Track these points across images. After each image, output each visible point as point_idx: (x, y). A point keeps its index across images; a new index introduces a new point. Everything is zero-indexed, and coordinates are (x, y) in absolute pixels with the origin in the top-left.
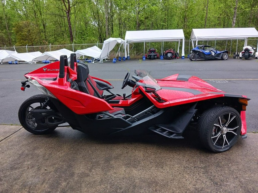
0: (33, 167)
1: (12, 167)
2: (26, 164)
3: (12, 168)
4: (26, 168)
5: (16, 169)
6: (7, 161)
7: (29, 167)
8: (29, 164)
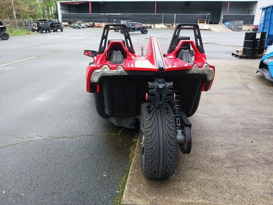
0: (254, 150)
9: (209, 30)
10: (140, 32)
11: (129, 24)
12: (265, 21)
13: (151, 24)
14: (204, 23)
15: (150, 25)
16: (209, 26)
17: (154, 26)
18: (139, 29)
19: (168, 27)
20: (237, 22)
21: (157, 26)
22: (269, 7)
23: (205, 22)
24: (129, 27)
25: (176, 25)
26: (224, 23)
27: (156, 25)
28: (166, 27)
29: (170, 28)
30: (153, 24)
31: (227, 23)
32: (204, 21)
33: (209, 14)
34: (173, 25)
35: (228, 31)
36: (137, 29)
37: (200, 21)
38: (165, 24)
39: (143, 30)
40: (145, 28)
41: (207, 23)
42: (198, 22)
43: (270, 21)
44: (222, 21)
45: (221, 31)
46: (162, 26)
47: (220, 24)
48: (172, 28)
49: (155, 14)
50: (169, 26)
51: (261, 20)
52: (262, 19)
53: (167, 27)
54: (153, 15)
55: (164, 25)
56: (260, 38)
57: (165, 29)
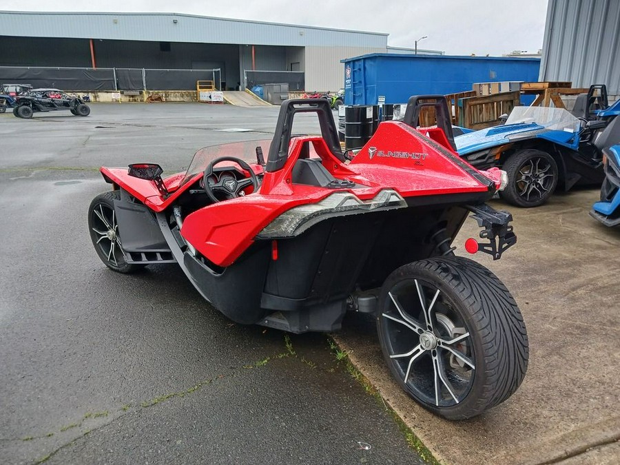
0: (545, 316)
1: (586, 334)
2: (554, 326)
3: (585, 331)
4: (559, 320)
5: (578, 327)
6: (593, 350)
7: (551, 319)
8: (550, 324)
9: (225, 103)
10: (68, 113)
11: (35, 92)
12: (354, 85)
13: (88, 92)
14: (211, 88)
15: (86, 95)
16: (222, 96)
17: (95, 97)
18: (66, 105)
19: (131, 99)
20: (276, 87)
21: (104, 97)
22: (358, 60)
23: (213, 86)
24: (36, 99)
25: (149, 93)
26: (250, 87)
27: (99, 94)
28: (125, 99)
29: (135, 101)
30: (91, 92)
31: (258, 89)
32: (210, 83)
33: (217, 70)
34: (141, 93)
35: (263, 104)
36: (60, 105)
37: (200, 83)
38: (122, 93)
39: (76, 108)
40: (82, 103)
41: (217, 89)
42: (198, 86)
43: (365, 84)
44: (246, 85)
45: (251, 104)
46: (116, 96)
47: (243, 90)
48: (142, 101)
49: (94, 68)
50: (133, 96)
51: (345, 83)
52: (348, 81)
53: (128, 98)
54: (88, 71)
55: (119, 94)
56: (372, 117)
57: (123, 103)
